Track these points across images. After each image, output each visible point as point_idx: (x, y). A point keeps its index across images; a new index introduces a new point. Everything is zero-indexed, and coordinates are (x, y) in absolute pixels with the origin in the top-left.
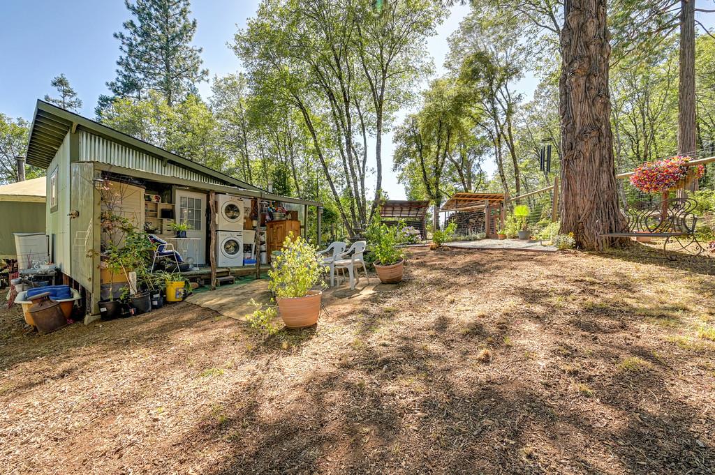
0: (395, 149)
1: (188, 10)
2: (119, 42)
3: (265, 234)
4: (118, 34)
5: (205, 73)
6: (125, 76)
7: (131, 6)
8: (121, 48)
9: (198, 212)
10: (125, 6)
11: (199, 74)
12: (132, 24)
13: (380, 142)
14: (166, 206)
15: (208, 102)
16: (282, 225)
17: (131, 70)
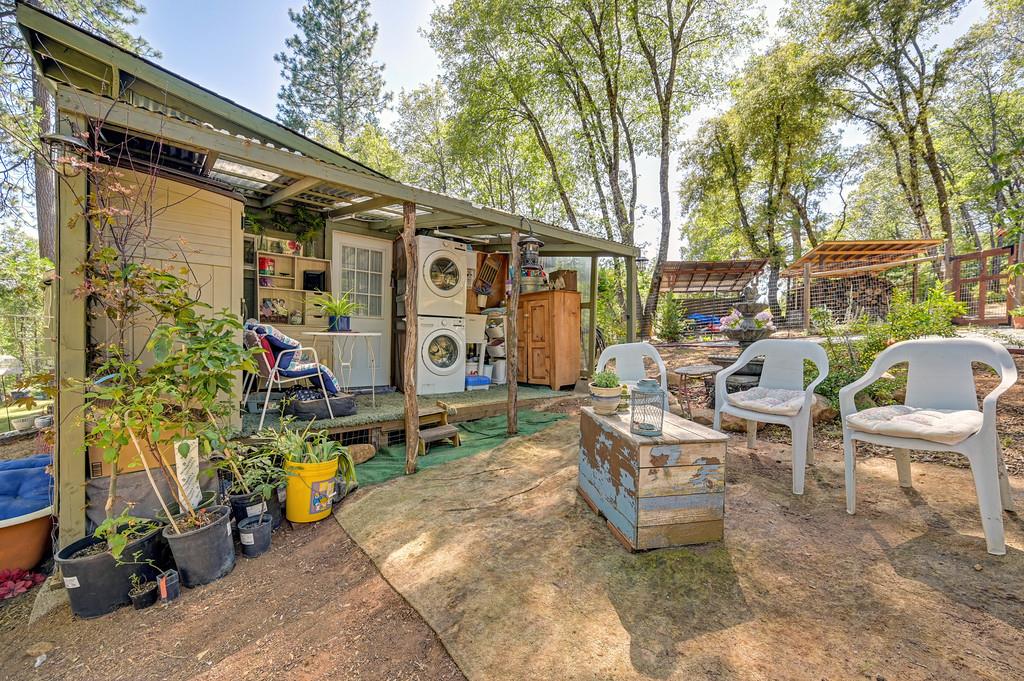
0: (682, 179)
1: (367, 12)
2: (280, 66)
3: (505, 323)
4: (280, 55)
5: (388, 97)
6: (287, 111)
7: (295, 16)
8: (283, 74)
9: (377, 278)
10: (289, 18)
11: (381, 100)
12: (297, 40)
13: (668, 164)
14: (314, 265)
15: (393, 130)
16: (544, 303)
17: (294, 104)
